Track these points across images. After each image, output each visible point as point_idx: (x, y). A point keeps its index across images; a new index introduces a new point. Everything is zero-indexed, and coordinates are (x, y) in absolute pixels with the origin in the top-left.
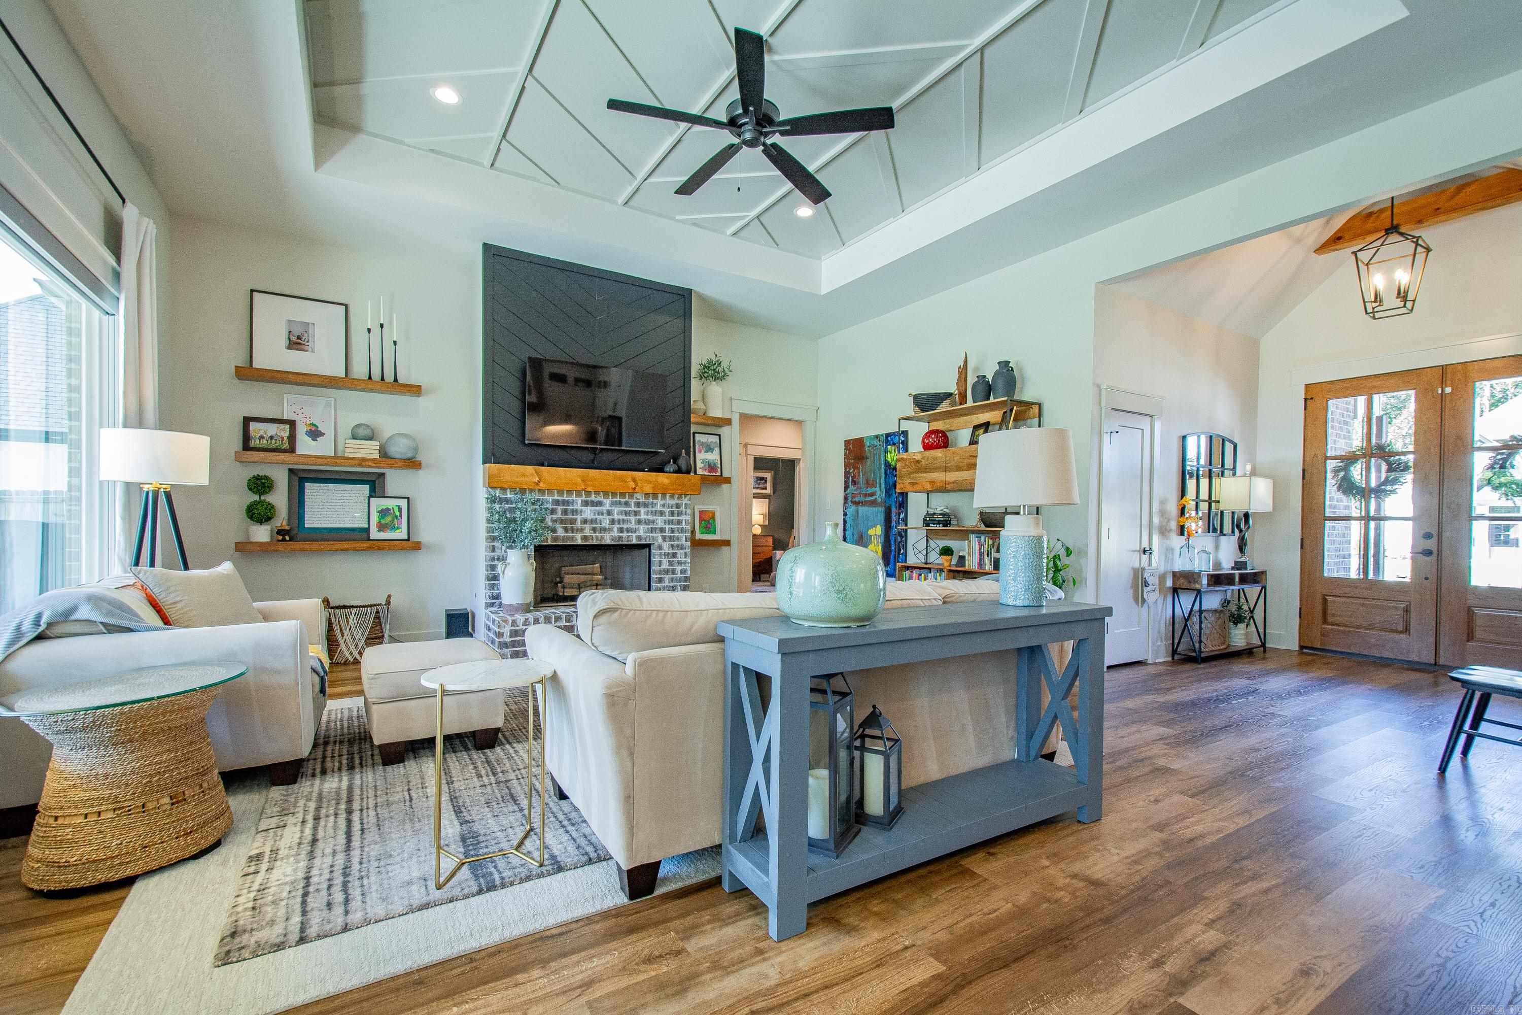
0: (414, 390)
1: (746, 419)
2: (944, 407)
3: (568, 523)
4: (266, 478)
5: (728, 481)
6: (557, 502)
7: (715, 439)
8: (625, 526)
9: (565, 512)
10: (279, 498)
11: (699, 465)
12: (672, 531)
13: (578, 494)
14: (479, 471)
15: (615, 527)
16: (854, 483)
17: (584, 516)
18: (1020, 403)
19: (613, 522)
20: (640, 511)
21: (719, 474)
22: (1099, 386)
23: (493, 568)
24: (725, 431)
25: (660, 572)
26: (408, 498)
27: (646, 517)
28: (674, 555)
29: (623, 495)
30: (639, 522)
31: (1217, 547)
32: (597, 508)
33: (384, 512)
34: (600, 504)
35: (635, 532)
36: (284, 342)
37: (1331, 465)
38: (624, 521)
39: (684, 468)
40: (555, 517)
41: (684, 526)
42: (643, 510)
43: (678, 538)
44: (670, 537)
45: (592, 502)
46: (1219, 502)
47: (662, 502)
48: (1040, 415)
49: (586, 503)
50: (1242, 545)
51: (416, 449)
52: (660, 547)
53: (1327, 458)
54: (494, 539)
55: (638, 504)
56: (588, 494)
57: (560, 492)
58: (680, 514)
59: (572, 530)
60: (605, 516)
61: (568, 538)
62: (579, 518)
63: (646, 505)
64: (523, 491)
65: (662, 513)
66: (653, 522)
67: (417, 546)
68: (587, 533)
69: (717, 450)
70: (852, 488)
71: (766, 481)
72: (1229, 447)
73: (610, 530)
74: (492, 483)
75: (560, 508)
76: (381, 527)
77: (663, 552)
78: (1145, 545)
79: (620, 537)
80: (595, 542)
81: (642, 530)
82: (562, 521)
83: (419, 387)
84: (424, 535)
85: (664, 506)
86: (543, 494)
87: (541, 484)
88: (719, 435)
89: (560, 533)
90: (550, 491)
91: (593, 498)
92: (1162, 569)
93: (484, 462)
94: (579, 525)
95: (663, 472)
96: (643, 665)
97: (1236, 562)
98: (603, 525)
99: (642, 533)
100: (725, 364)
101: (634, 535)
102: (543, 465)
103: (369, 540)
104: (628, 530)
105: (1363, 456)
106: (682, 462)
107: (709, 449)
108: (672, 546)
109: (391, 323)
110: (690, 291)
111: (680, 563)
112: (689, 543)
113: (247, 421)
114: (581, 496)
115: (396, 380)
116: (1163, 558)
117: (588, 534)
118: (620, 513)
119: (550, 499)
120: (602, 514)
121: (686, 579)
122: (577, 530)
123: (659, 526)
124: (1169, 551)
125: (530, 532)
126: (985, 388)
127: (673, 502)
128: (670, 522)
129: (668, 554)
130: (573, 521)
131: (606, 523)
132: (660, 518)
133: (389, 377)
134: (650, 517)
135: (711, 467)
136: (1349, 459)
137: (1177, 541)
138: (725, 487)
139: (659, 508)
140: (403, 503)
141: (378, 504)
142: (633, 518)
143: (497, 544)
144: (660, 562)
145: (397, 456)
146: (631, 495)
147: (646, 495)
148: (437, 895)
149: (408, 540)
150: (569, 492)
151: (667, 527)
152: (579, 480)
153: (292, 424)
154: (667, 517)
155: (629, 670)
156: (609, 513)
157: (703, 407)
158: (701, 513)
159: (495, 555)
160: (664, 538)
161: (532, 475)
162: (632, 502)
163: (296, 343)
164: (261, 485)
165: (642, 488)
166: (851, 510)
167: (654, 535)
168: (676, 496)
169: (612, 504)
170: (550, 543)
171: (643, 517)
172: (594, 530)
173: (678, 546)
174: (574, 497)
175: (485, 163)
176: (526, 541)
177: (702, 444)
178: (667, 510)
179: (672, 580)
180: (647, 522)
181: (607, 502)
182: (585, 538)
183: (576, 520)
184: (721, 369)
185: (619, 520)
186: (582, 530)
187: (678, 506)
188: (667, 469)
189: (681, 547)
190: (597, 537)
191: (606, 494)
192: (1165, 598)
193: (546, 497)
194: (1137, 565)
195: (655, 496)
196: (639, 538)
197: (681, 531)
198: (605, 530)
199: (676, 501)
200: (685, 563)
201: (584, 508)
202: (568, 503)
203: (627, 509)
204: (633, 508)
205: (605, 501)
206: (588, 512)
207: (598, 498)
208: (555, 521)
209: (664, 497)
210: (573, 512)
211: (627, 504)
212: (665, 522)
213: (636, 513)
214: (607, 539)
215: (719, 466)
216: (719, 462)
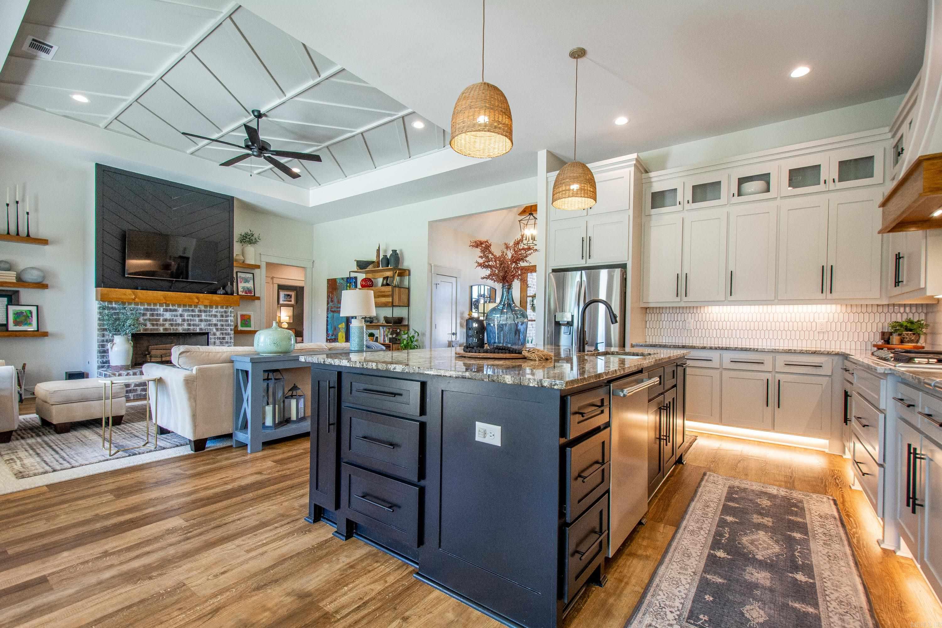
0: (44, 242)
1: (269, 265)
2: (370, 268)
3: (155, 322)
5: (258, 298)
6: (147, 310)
7: (251, 276)
8: (192, 323)
9: (152, 315)
11: (240, 289)
12: (222, 325)
13: (161, 305)
14: (92, 291)
15: (186, 324)
16: (332, 301)
17: (165, 317)
18: (400, 269)
19: (184, 320)
20: (201, 315)
21: (253, 294)
22: (431, 265)
23: (103, 346)
24: (257, 271)
26: (37, 306)
27: (206, 318)
28: (224, 338)
29: (190, 306)
30: (201, 321)
32: (174, 313)
33: (18, 314)
34: (176, 310)
35: (198, 326)
38: (191, 320)
39: (229, 292)
40: (145, 318)
41: (230, 323)
42: (203, 314)
43: (226, 330)
44: (221, 329)
45: (170, 309)
47: (216, 310)
48: (410, 275)
49: (166, 310)
51: (44, 277)
52: (214, 334)
54: (105, 330)
55: (200, 311)
56: (168, 305)
57: (149, 304)
58: (227, 316)
59: (157, 325)
60: (179, 317)
61: (154, 329)
62: (161, 318)
63: (205, 312)
64: (124, 303)
65: (215, 316)
66: (210, 321)
67: (45, 334)
68: (167, 326)
69: (252, 282)
70: (331, 304)
71: (291, 297)
73: (182, 325)
74: (102, 298)
75: (148, 313)
76: (16, 323)
77: (216, 336)
78: (454, 331)
79: (189, 329)
80: (172, 332)
81: (203, 325)
82: (150, 320)
83: (47, 240)
84: (49, 327)
85: (217, 312)
86: (138, 305)
87: (137, 299)
88: (253, 274)
89: (149, 326)
90: (142, 304)
91: (171, 307)
92: (461, 341)
93: (97, 286)
94: (161, 322)
95: (216, 294)
96: (199, 370)
98: (178, 322)
99: (203, 327)
100: (256, 236)
101: (198, 328)
102: (137, 289)
103: (7, 330)
104: (194, 325)
106: (228, 289)
107: (246, 281)
108: (222, 334)
109: (23, 200)
110: (232, 198)
111: (227, 343)
112: (233, 332)
114: (163, 306)
115: (28, 235)
116: (462, 336)
118: (189, 315)
119: (142, 308)
120: (177, 316)
122: (160, 325)
123: (214, 323)
125: (130, 326)
126: (387, 261)
127: (223, 310)
128: (220, 321)
129: (220, 338)
130: (157, 320)
131: (179, 321)
132: (214, 319)
133: (23, 233)
134: (208, 318)
135: (249, 291)
138: (257, 302)
139: (213, 313)
140: (34, 309)
141: (12, 309)
142: (197, 319)
143: (106, 333)
144: (215, 342)
145: (30, 281)
146: (196, 306)
147: (206, 306)
148: (109, 457)
149: (38, 330)
150: (155, 304)
151: (219, 323)
152: (162, 298)
154: (219, 318)
155: (194, 372)
156: (181, 315)
157: (242, 258)
158: (242, 316)
159: (105, 339)
160: (217, 329)
161: (130, 294)
162: (197, 310)
165: (202, 302)
166: (330, 315)
167: (211, 327)
168: (225, 307)
169: (183, 311)
170: (142, 332)
171: (203, 317)
172: (172, 325)
173: (226, 333)
174: (158, 307)
175: (101, 125)
176: (127, 331)
177: (243, 278)
178: (219, 314)
180: (206, 321)
181: (180, 310)
182: (165, 329)
183: (159, 319)
184: (253, 238)
185: (188, 320)
186: (163, 325)
187: (226, 312)
188: (219, 292)
189: (229, 334)
190: (173, 329)
191: (179, 306)
193: (139, 306)
194: (450, 340)
195: (211, 307)
196: (201, 329)
197: (228, 325)
198: (179, 325)
199: (225, 309)
200: (230, 343)
201: (165, 313)
202: (154, 310)
203: (193, 313)
204: (197, 313)
205: (178, 309)
206: (168, 315)
207: (174, 308)
208: (146, 320)
209: (217, 307)
210: (157, 315)
211: (193, 311)
212: (218, 321)
213: (199, 316)
214: (180, 330)
215: (253, 290)
216: (253, 288)
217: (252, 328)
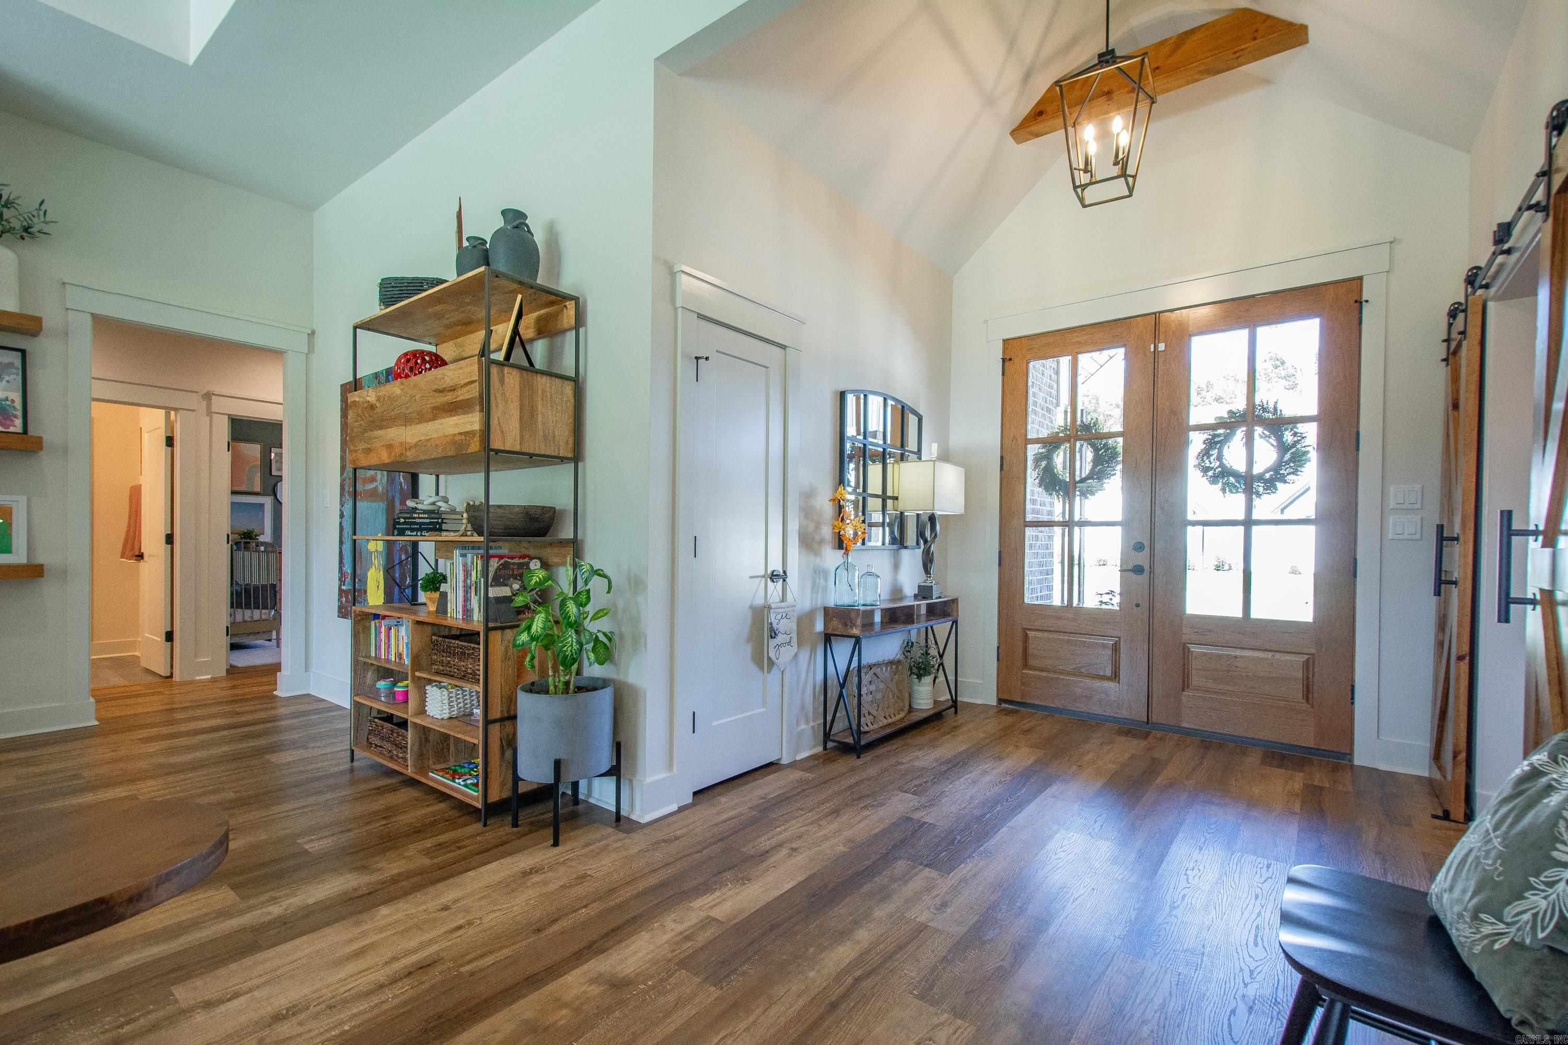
5: (44, 444)
7: (14, 359)
22: (667, 267)
31: (896, 566)
37: (1033, 450)
46: (897, 498)
48: (580, 321)
50: (928, 561)
53: (1029, 442)
69: (13, 380)
72: (912, 420)
78: (775, 565)
88: (24, 352)
92: (806, 604)
97: (920, 587)
105: (1067, 439)
116: (809, 585)
124: (819, 573)
136: (1052, 443)
137: (832, 558)
166: (348, 507)
184: (12, 217)
192: (813, 651)
194: (760, 601)
215: (19, 413)
216: (18, 404)
217: (18, 556)
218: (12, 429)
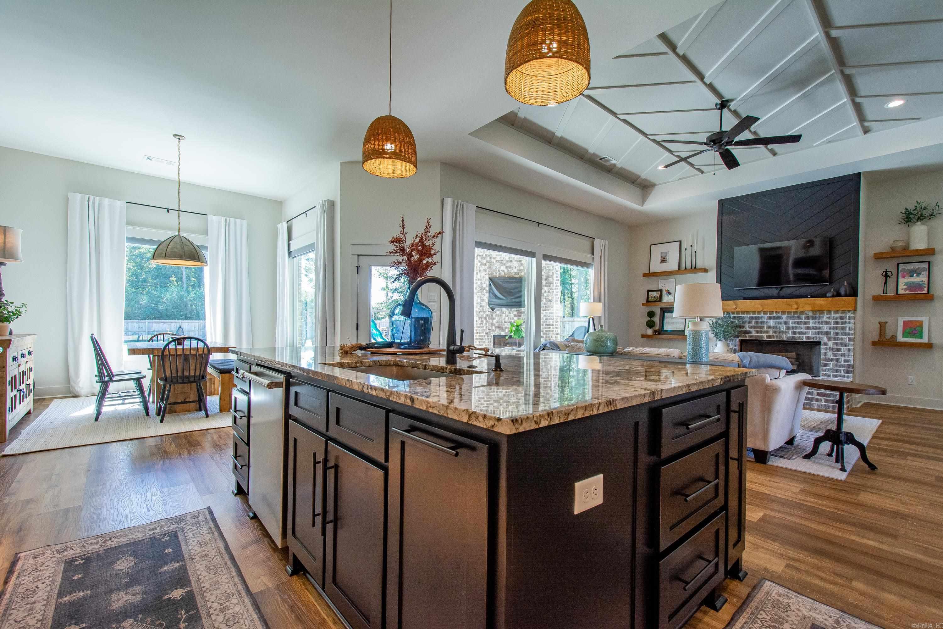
3: (760, 329)
4: (652, 312)
5: (938, 296)
6: (752, 318)
7: (926, 265)
8: (797, 330)
9: (757, 323)
10: (657, 319)
11: (902, 287)
12: (837, 334)
13: (765, 313)
14: (720, 304)
15: (790, 332)
17: (769, 325)
19: (788, 328)
20: (809, 322)
24: (935, 258)
25: (825, 360)
27: (814, 325)
28: (838, 350)
29: (796, 312)
30: (808, 328)
32: (777, 320)
34: (779, 318)
35: (805, 334)
36: (659, 261)
38: (796, 327)
39: (846, 292)
40: (751, 325)
41: (847, 331)
42: (811, 321)
43: (842, 339)
44: (835, 338)
45: (774, 317)
49: (770, 318)
52: (826, 344)
55: (808, 318)
58: (845, 323)
59: (761, 332)
60: (783, 325)
61: (759, 336)
62: (765, 326)
63: (813, 318)
65: (827, 323)
66: (820, 328)
68: (771, 333)
69: (925, 274)
73: (786, 332)
75: (754, 321)
77: (828, 347)
79: (793, 337)
80: (776, 339)
81: (810, 333)
82: (755, 327)
85: (829, 318)
87: (736, 309)
88: (929, 262)
89: (754, 333)
90: (748, 313)
91: (775, 315)
94: (765, 329)
95: (825, 297)
98: (782, 330)
99: (810, 335)
101: (804, 336)
104: (799, 333)
106: (842, 290)
107: (915, 274)
108: (837, 344)
110: (858, 174)
111: (843, 355)
113: (648, 291)
114: (767, 314)
115: (695, 268)
117: (771, 335)
118: (795, 323)
119: (748, 316)
120: (781, 323)
121: (849, 366)
122: (764, 332)
123: (825, 330)
127: (837, 315)
128: (834, 328)
129: (833, 349)
130: (763, 327)
131: (783, 328)
132: (825, 326)
133: (693, 267)
134: (817, 325)
135: (918, 287)
138: (933, 301)
139: (825, 319)
142: (804, 326)
144: (826, 353)
147: (814, 312)
150: (759, 312)
151: (832, 331)
152: (760, 306)
153: (661, 291)
154: (832, 325)
156: (786, 323)
158: (905, 322)
160: (829, 339)
161: (731, 305)
163: (663, 261)
164: (651, 314)
167: (821, 336)
168: (840, 312)
169: (788, 318)
170: (747, 338)
171: (811, 325)
172: (775, 332)
173: (841, 344)
177: (904, 271)
178: (832, 321)
179: (836, 366)
180: (815, 328)
181: (785, 317)
182: (770, 337)
184: (926, 212)
185: (793, 328)
186: (767, 332)
187: (841, 318)
188: (827, 295)
189: (845, 345)
190: (777, 336)
191: (783, 312)
195: (822, 312)
196: (808, 338)
197: (846, 334)
198: (782, 332)
199: (840, 315)
200: (848, 355)
201: (769, 321)
202: (759, 318)
203: (799, 320)
204: (804, 320)
205: (783, 316)
206: (772, 323)
207: (779, 315)
208: (751, 328)
209: (829, 312)
210: (762, 322)
211: (799, 318)
212: (830, 328)
213: (805, 323)
214: (784, 338)
215: (926, 286)
216: (926, 282)
217: (925, 340)
218: (923, 292)
